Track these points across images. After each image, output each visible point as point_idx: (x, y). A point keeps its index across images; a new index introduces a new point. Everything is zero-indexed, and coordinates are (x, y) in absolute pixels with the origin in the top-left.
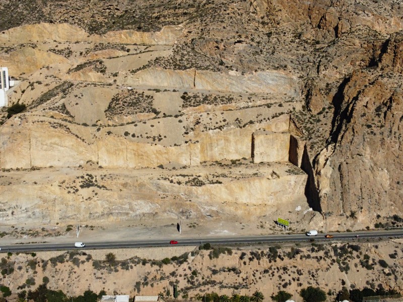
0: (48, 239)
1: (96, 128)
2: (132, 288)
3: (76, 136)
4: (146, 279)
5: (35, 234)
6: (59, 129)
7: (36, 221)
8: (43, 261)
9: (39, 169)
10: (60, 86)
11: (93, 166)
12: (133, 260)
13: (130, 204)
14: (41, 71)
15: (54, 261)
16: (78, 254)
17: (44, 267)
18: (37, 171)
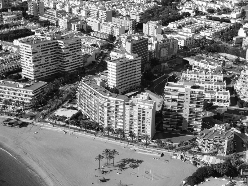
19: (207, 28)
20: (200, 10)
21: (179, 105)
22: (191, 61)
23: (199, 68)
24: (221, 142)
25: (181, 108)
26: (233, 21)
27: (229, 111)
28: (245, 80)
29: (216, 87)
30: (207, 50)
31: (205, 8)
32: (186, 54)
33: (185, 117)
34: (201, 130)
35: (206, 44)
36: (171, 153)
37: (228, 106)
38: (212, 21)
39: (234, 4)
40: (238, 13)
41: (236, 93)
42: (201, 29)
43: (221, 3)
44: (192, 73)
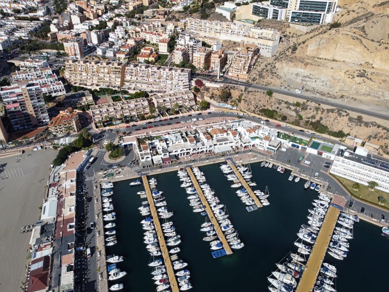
0: (329, 99)
1: (379, 44)
2: (366, 137)
3: (365, 46)
4: (376, 135)
5: (323, 95)
6: (356, 40)
7: (326, 88)
8: (323, 109)
9: (336, 61)
10: (365, 15)
11: (369, 66)
12: (372, 123)
13: (383, 92)
14: (357, 4)
15: (328, 111)
16: (342, 111)
17: (322, 112)
18: (335, 62)
19: (20, 29)
20: (5, 11)
21: (20, 104)
22: (17, 63)
23: (27, 67)
24: (70, 124)
25: (24, 107)
26: (42, 19)
27: (67, 98)
28: (71, 69)
29: (49, 80)
30: (28, 49)
31: (10, 9)
32: (8, 57)
33: (31, 113)
34: (50, 120)
35: (24, 44)
36: (31, 147)
37: (65, 93)
38: (22, 21)
39: (36, 2)
40: (43, 11)
41: (67, 82)
42: (14, 30)
43: (25, 3)
44: (22, 73)
